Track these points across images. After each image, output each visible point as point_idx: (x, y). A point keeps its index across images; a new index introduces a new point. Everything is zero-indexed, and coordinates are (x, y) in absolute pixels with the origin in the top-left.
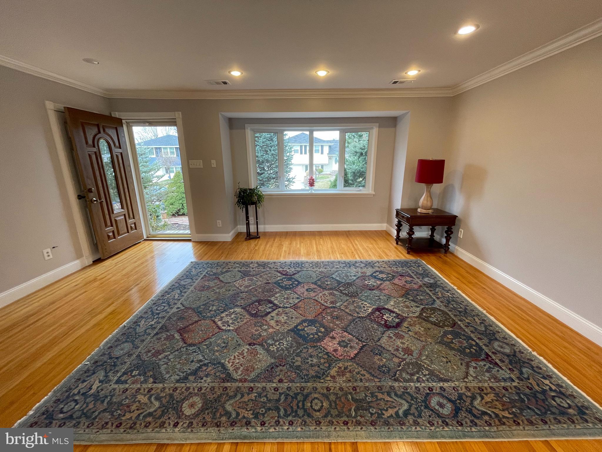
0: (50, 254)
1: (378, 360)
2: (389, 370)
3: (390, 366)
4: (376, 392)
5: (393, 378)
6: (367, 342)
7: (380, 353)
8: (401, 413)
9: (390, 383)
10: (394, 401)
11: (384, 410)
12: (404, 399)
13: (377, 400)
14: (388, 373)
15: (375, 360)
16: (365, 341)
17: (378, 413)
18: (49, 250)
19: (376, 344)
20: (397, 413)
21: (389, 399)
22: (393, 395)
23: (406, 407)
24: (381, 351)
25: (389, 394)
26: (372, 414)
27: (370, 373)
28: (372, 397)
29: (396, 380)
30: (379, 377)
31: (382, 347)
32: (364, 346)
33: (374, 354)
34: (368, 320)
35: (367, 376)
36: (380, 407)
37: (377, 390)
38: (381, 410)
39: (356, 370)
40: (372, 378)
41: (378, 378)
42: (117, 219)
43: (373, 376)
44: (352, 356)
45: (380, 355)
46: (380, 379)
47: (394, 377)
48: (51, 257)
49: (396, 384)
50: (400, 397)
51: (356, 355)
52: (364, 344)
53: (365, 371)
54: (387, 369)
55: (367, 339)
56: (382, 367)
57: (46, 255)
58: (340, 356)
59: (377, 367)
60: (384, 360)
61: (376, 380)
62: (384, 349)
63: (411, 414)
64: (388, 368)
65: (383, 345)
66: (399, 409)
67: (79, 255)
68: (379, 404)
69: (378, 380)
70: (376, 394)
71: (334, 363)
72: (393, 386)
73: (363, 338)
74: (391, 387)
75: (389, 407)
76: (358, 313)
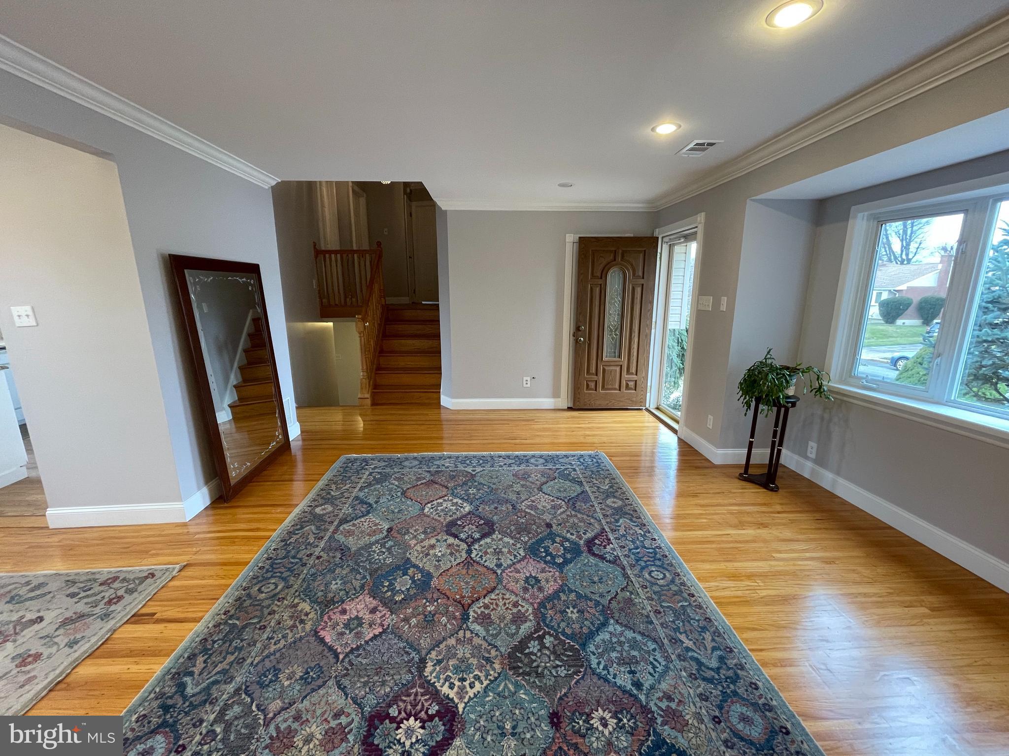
0: (529, 383)
1: (294, 673)
2: (262, 685)
3: (270, 689)
4: (239, 653)
5: (244, 687)
6: (343, 661)
7: (306, 679)
8: (188, 680)
9: (238, 679)
10: (209, 676)
11: (208, 658)
12: (200, 693)
13: (228, 653)
14: (258, 683)
15: (296, 666)
16: (347, 660)
17: (210, 650)
18: (529, 379)
19: (331, 677)
20: (191, 674)
21: (218, 669)
22: (218, 677)
23: (190, 690)
24: (309, 683)
25: (224, 672)
26: (214, 642)
27: (274, 653)
28: (236, 648)
29: (237, 691)
30: (260, 666)
31: (320, 687)
32: (336, 656)
33: (310, 667)
34: (409, 677)
35: (273, 648)
36: (215, 655)
37: (241, 656)
38: (211, 655)
39: (290, 635)
40: (264, 654)
41: (259, 662)
42: (606, 368)
43: (268, 657)
44: (322, 633)
45: (301, 678)
46: (256, 666)
47: (246, 689)
48: (529, 385)
49: (231, 688)
50: (208, 688)
51: (322, 641)
52: (341, 657)
53: (282, 647)
54: (266, 683)
55: (351, 664)
56: (276, 675)
57: (525, 382)
58: (329, 616)
59: (280, 666)
60: (286, 683)
61: (257, 659)
62: (313, 690)
63: (176, 692)
64: (268, 686)
65: (322, 691)
66: (194, 679)
67: (556, 394)
68: (221, 653)
69: (255, 663)
70: (236, 654)
71: (320, 608)
72: (230, 682)
73: (357, 657)
74: (232, 678)
75: (207, 666)
76: (439, 662)
